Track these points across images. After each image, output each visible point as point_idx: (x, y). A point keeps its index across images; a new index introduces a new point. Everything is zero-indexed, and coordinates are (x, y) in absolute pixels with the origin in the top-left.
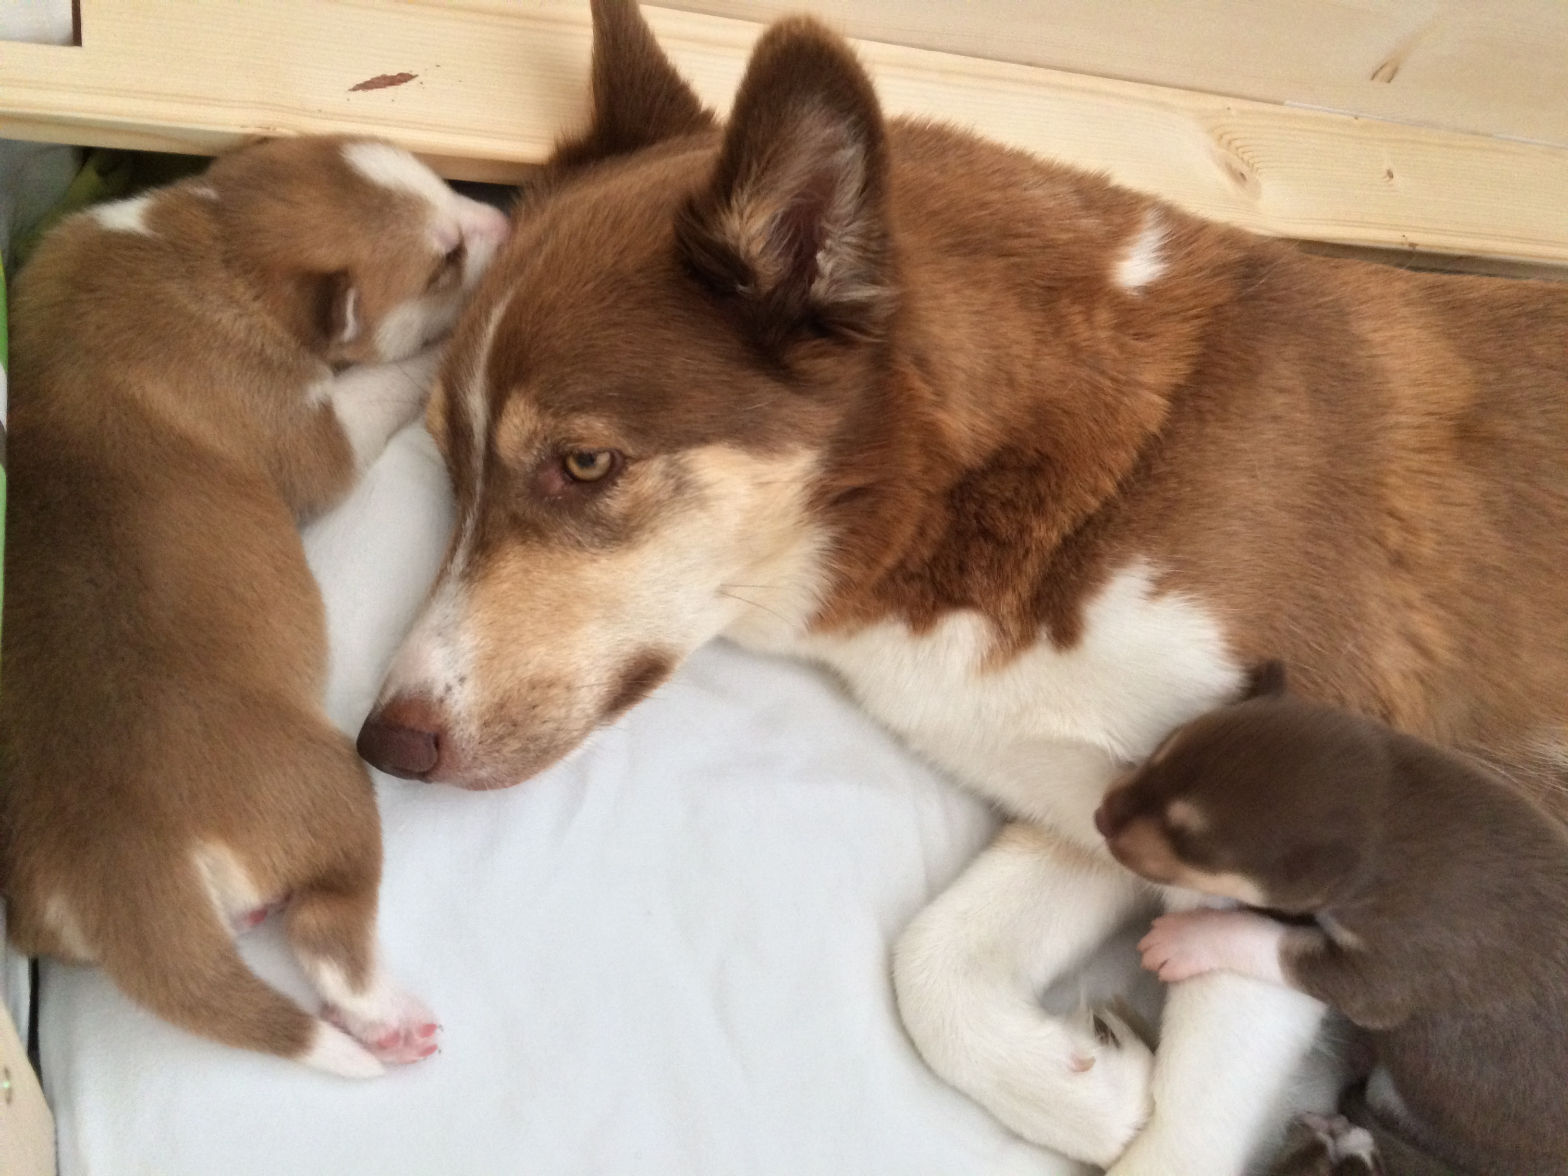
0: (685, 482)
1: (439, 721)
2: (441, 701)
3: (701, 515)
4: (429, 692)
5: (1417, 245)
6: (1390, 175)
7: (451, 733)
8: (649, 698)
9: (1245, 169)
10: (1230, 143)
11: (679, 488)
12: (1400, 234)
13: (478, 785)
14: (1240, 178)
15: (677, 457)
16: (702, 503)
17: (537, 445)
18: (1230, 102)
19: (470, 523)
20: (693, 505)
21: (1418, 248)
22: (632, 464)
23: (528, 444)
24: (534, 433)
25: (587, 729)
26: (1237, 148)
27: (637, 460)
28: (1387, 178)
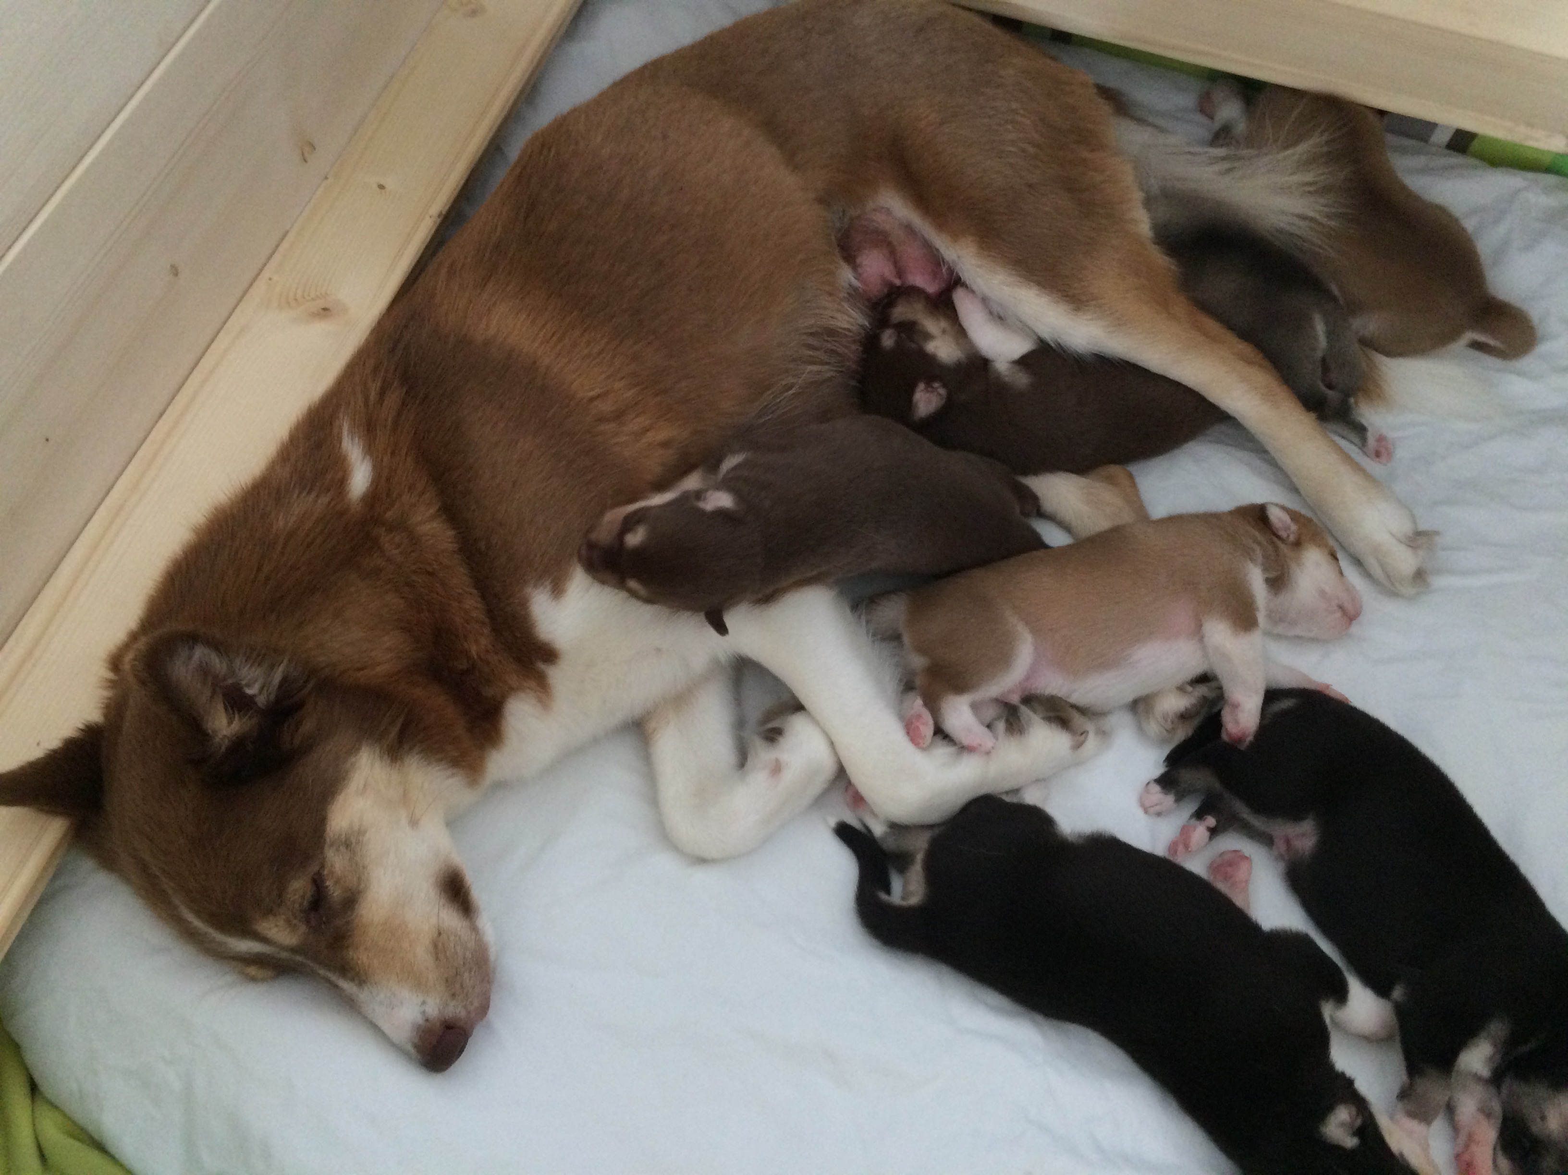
0: (346, 841)
1: (438, 1024)
2: (427, 1020)
3: (367, 835)
4: (420, 1025)
5: (441, 212)
6: (381, 187)
7: (447, 1018)
8: (470, 885)
9: (321, 303)
10: (296, 300)
11: (348, 845)
12: (427, 218)
13: (484, 1009)
14: (325, 312)
15: (328, 840)
16: (361, 832)
17: (295, 922)
18: (266, 274)
19: (322, 972)
20: (361, 839)
21: (444, 213)
22: (324, 870)
23: (293, 928)
24: (288, 921)
25: (475, 929)
26: (304, 297)
27: (323, 866)
28: (383, 191)
